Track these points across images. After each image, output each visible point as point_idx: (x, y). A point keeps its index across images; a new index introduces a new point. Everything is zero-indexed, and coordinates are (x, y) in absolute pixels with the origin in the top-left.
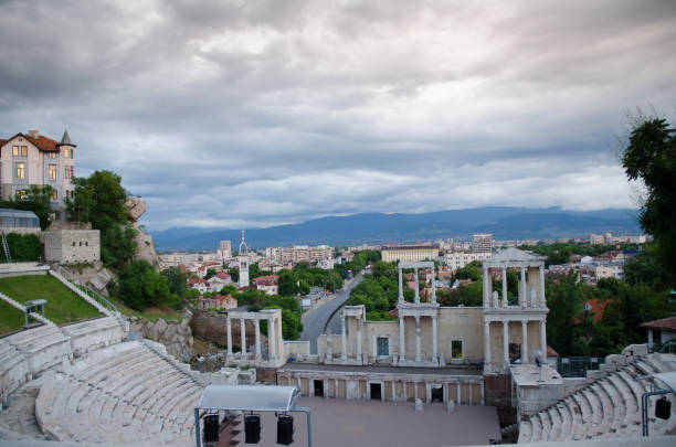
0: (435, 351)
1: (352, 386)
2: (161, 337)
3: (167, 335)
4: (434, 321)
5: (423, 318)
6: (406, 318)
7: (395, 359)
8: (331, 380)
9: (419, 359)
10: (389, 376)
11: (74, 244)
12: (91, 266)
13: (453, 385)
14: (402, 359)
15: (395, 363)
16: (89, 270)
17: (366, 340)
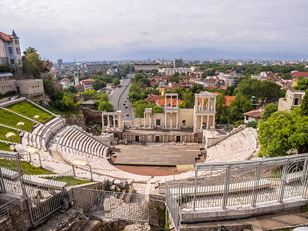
0: (177, 124)
1: (149, 137)
2: (75, 123)
3: (77, 121)
4: (177, 115)
5: (173, 113)
6: (167, 113)
7: (163, 127)
8: (142, 135)
9: (171, 127)
10: (162, 133)
11: (33, 87)
12: (42, 95)
13: (184, 136)
14: (166, 127)
15: (163, 129)
16: (41, 97)
17: (152, 120)
